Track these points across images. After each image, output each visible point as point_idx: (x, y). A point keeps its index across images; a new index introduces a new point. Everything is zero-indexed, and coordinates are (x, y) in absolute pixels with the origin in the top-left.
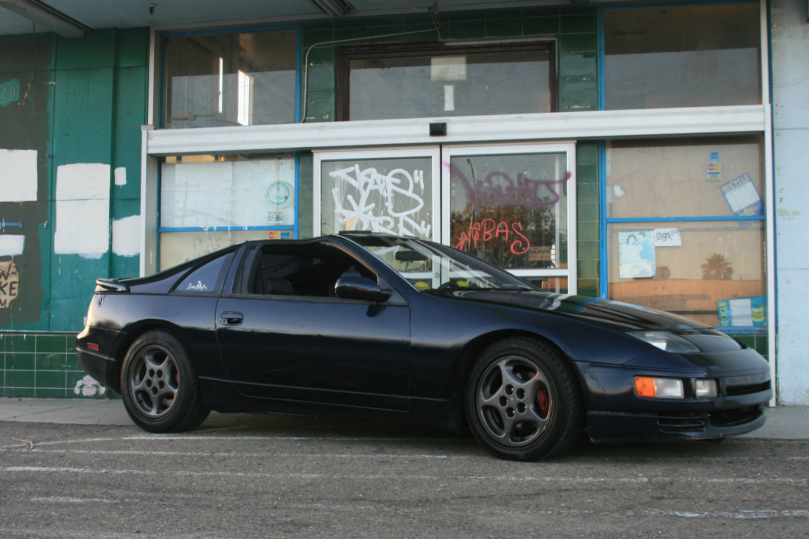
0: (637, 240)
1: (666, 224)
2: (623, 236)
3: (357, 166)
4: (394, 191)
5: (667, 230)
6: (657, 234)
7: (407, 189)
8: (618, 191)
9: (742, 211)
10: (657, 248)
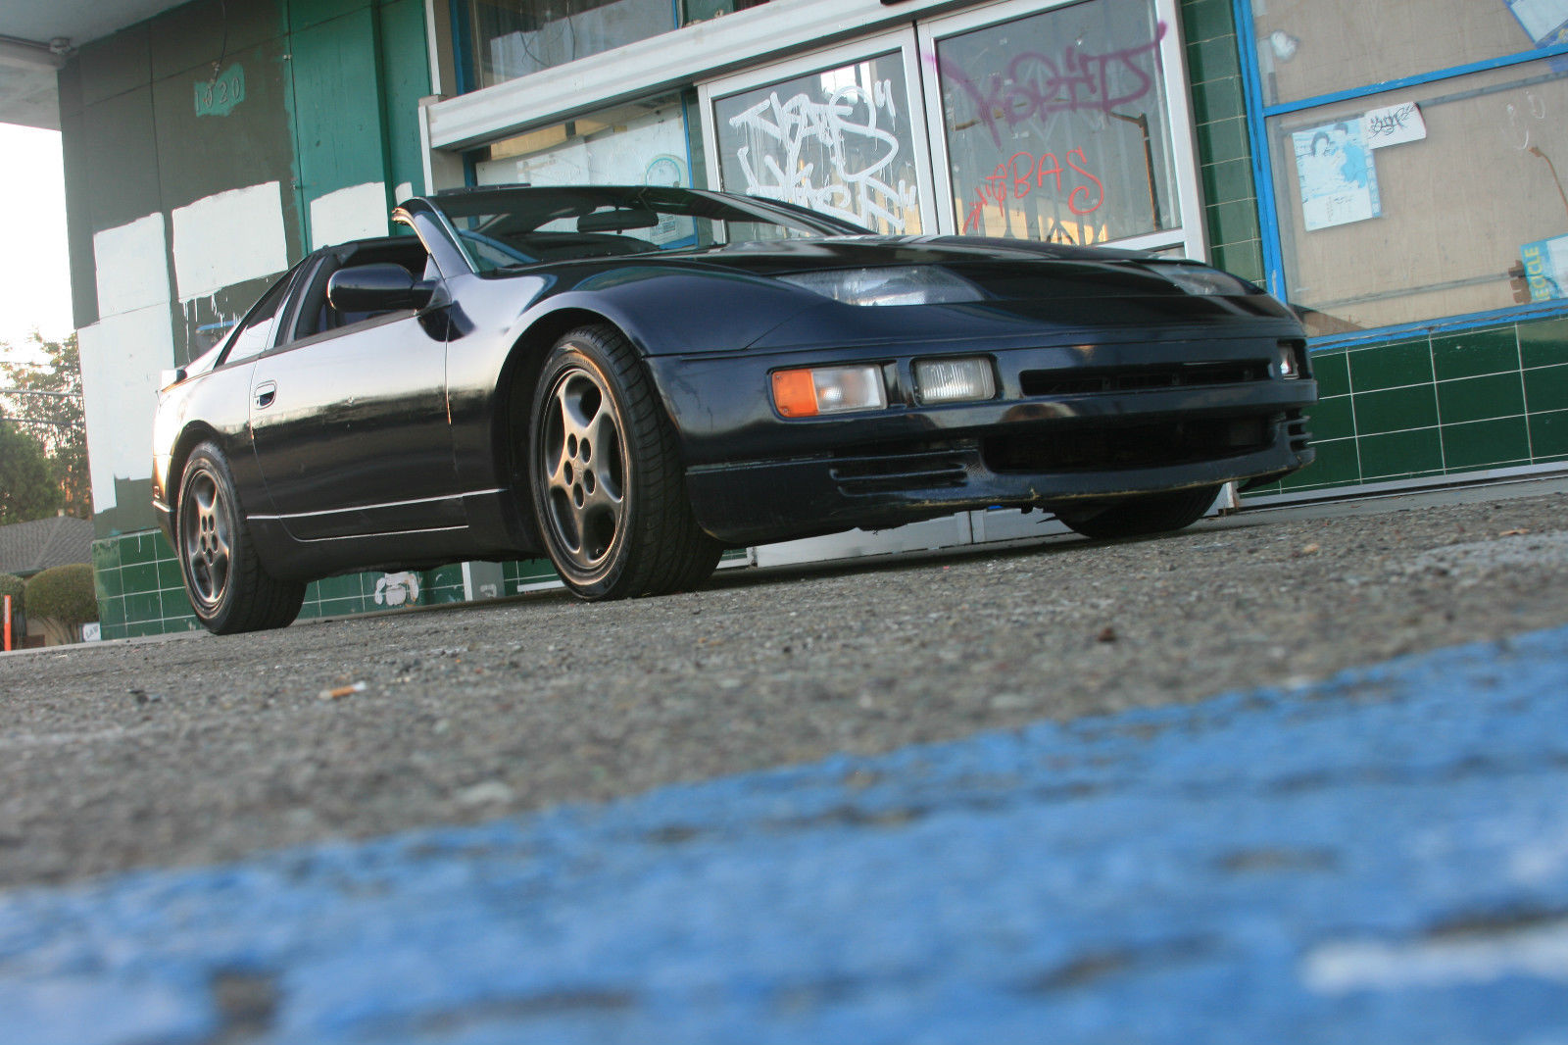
0: (1332, 143)
1: (1387, 97)
2: (1301, 140)
3: (774, 96)
4: (843, 132)
5: (1393, 110)
6: (1372, 122)
7: (866, 123)
8: (1281, 44)
9: (1553, 36)
10: (1377, 152)
